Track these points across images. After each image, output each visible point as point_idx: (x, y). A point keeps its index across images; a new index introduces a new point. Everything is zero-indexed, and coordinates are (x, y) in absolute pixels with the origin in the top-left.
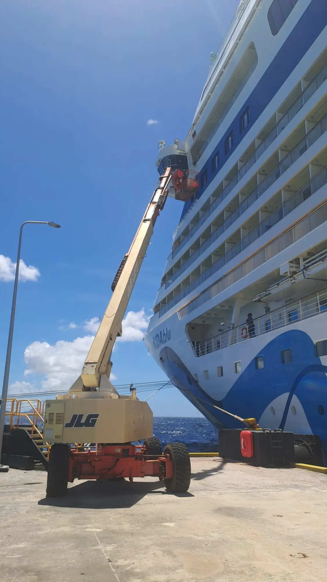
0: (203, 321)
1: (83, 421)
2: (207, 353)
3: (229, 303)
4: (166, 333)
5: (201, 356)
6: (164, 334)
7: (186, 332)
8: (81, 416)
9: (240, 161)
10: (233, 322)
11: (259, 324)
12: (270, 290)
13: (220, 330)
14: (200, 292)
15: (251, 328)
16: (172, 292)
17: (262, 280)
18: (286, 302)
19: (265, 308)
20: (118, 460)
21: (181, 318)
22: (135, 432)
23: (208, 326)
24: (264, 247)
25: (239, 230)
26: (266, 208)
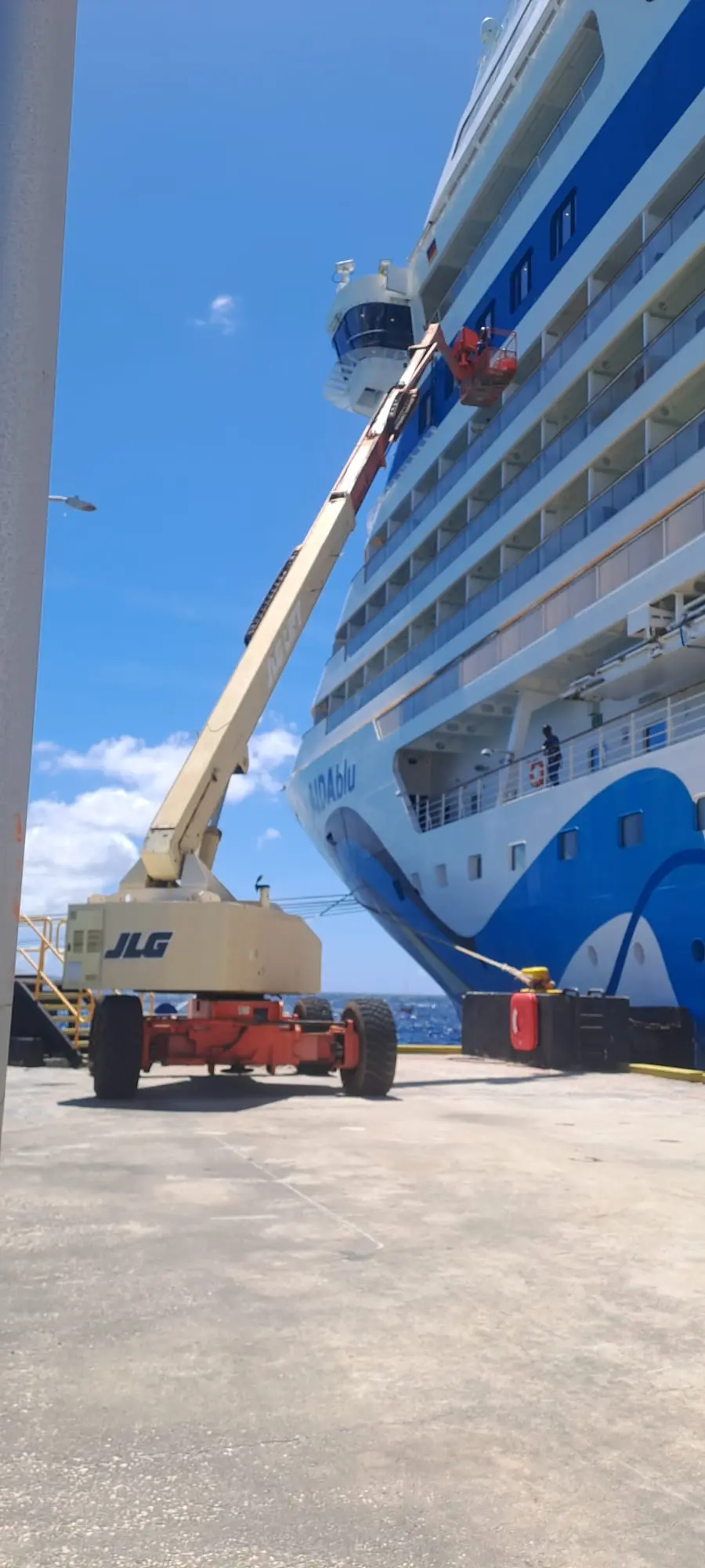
0: (438, 745)
1: (141, 945)
2: (446, 824)
3: (508, 698)
5: (429, 829)
6: (339, 776)
7: (394, 770)
8: (137, 936)
9: (548, 333)
10: (511, 748)
11: (572, 753)
12: (604, 671)
13: (479, 768)
14: (434, 672)
15: (554, 761)
16: (361, 670)
18: (641, 701)
19: (592, 715)
20: (243, 1030)
21: (384, 734)
22: (259, 973)
23: (451, 757)
24: (595, 565)
25: (537, 517)
26: (605, 460)
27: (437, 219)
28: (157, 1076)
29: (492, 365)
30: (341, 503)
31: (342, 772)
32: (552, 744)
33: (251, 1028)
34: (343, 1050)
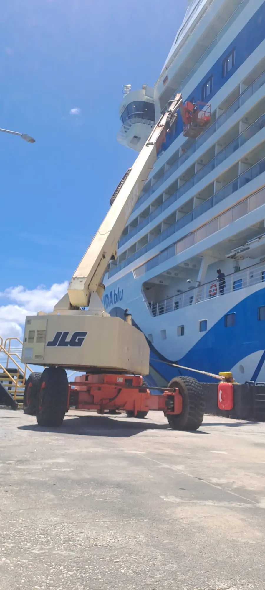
0: (160, 282)
1: (68, 339)
2: (166, 313)
3: (197, 260)
4: (117, 293)
5: (158, 315)
6: (115, 294)
7: (142, 291)
8: (66, 334)
9: (220, 108)
10: (199, 280)
11: (229, 281)
12: (249, 244)
13: (178, 291)
14: (160, 251)
15: (222, 284)
16: (125, 252)
17: (237, 235)
18: (261, 260)
19: (235, 267)
20: (120, 390)
21: (137, 276)
22: (129, 360)
23: (165, 286)
24: (247, 198)
25: (213, 184)
26: (246, 159)
27: (168, 67)
28: (71, 414)
29: (199, 117)
30: (151, 147)
31: (117, 292)
32: (221, 277)
33: (124, 390)
34: (173, 404)
